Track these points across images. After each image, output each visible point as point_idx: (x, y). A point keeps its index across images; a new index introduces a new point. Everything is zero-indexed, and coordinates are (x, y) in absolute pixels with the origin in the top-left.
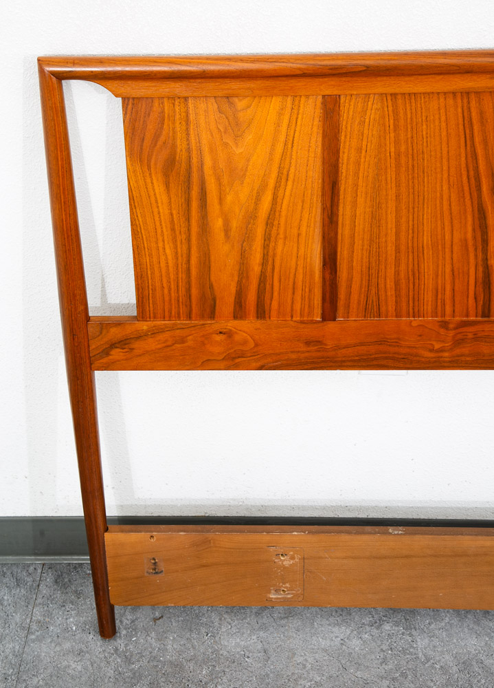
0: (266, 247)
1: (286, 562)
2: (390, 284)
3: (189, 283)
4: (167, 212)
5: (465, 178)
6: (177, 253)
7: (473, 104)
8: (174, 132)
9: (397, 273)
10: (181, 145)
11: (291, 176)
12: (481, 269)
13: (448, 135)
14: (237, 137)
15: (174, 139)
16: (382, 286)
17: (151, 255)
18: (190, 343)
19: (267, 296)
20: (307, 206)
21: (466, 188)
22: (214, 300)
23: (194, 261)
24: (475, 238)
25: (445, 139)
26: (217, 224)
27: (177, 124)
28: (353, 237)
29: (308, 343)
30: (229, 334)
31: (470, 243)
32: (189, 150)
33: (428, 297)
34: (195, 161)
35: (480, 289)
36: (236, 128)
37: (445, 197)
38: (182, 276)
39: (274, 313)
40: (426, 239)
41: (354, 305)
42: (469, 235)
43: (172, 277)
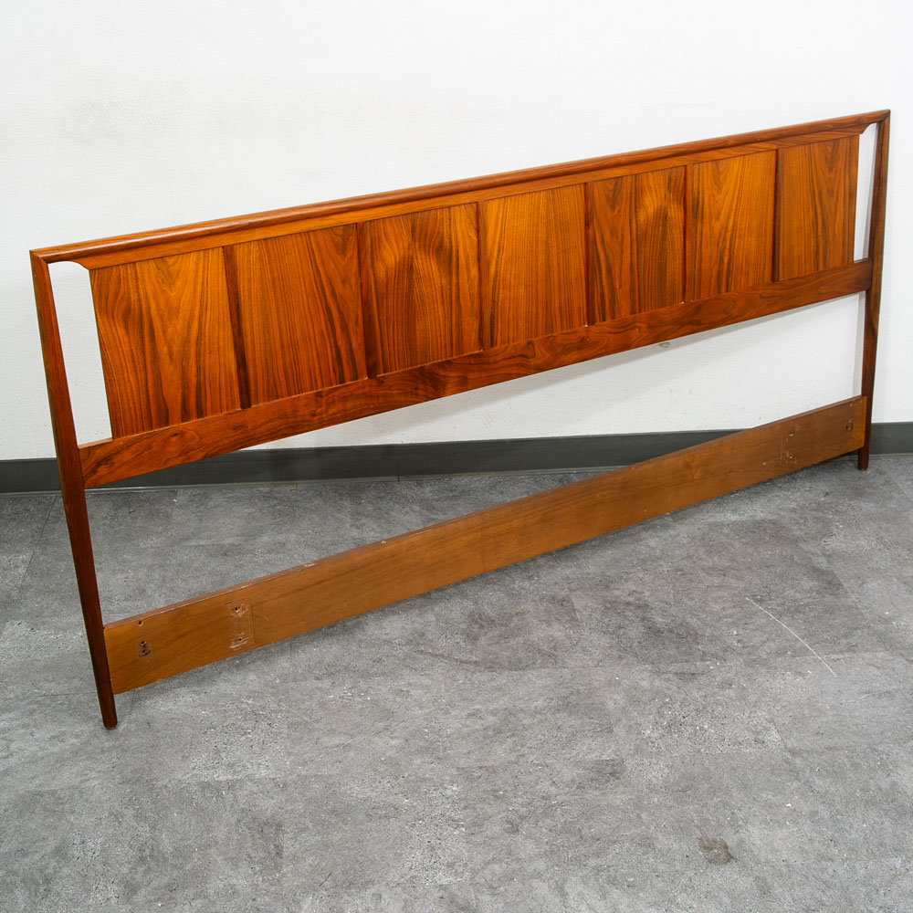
0: (198, 362)
1: (240, 613)
2: (281, 372)
3: (148, 401)
4: (128, 349)
5: (315, 289)
6: (137, 379)
7: (312, 238)
8: (128, 289)
9: (284, 363)
10: (134, 297)
11: (209, 306)
12: (334, 350)
13: (301, 261)
14: (171, 285)
15: (129, 293)
16: (276, 375)
17: (119, 385)
18: (155, 448)
19: (203, 399)
20: (221, 326)
21: (317, 295)
22: (167, 410)
23: (150, 383)
24: (327, 329)
25: (299, 264)
26: (164, 351)
27: (130, 283)
28: (253, 343)
29: (235, 429)
30: (181, 434)
31: (325, 332)
32: (139, 300)
33: (306, 376)
34: (144, 307)
35: (336, 364)
36: (169, 279)
37: (306, 304)
38: (143, 396)
39: (209, 411)
40: (299, 335)
41: (260, 393)
42: (324, 328)
43: (136, 399)
